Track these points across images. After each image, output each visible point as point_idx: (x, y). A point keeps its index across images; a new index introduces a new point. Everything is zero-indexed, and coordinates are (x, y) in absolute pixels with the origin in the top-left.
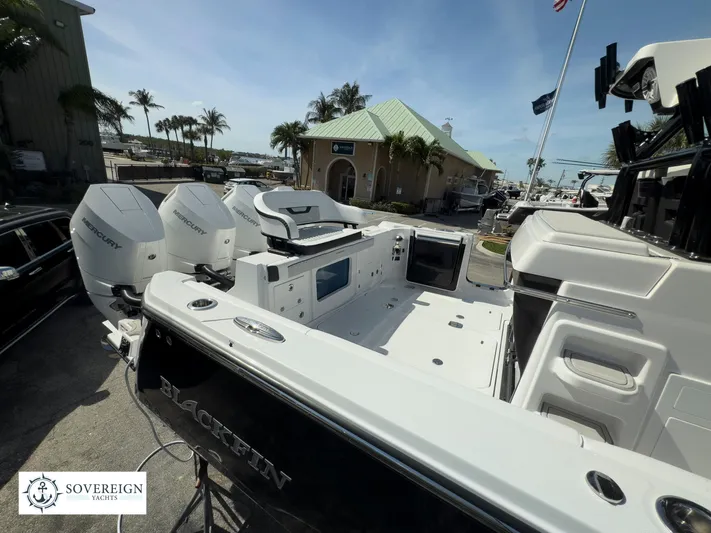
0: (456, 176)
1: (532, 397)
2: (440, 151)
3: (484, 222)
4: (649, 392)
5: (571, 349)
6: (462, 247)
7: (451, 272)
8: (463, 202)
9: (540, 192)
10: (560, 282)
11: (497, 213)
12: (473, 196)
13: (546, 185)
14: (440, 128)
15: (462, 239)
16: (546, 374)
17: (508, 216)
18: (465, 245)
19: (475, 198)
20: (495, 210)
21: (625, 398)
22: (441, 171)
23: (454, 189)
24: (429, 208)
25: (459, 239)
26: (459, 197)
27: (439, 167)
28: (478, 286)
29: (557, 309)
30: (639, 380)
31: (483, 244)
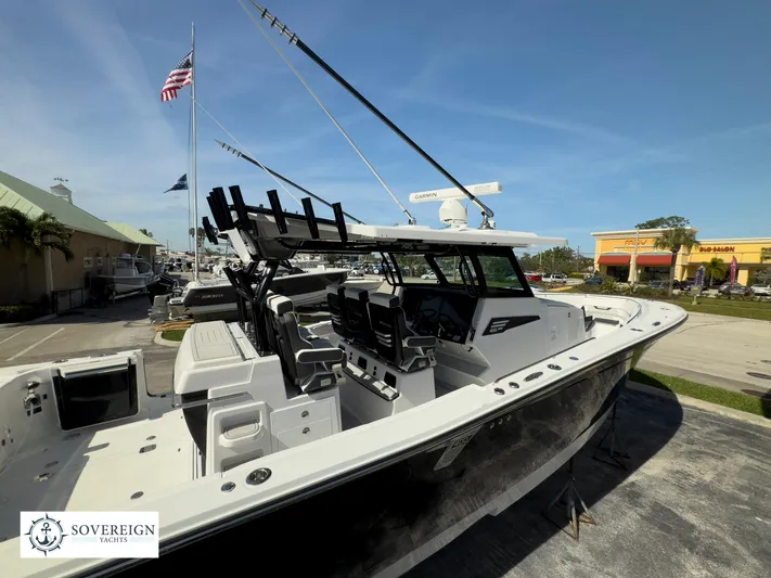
0: (98, 255)
1: (215, 465)
2: (58, 229)
3: (156, 310)
4: (266, 427)
5: (227, 426)
6: (132, 368)
7: (127, 393)
8: (119, 287)
9: (211, 262)
10: (206, 391)
11: (168, 299)
12: (131, 279)
13: (215, 254)
14: (50, 191)
15: (130, 360)
16: (218, 448)
17: (182, 300)
18: (134, 366)
19: (137, 281)
20: (165, 296)
21: (255, 437)
22: (69, 255)
23: (100, 272)
24: (63, 304)
25: (126, 362)
26: (112, 281)
27: (63, 248)
28: (163, 396)
29: (211, 407)
30: (260, 424)
31: (163, 336)
